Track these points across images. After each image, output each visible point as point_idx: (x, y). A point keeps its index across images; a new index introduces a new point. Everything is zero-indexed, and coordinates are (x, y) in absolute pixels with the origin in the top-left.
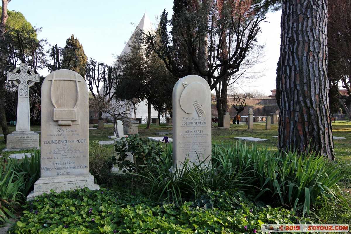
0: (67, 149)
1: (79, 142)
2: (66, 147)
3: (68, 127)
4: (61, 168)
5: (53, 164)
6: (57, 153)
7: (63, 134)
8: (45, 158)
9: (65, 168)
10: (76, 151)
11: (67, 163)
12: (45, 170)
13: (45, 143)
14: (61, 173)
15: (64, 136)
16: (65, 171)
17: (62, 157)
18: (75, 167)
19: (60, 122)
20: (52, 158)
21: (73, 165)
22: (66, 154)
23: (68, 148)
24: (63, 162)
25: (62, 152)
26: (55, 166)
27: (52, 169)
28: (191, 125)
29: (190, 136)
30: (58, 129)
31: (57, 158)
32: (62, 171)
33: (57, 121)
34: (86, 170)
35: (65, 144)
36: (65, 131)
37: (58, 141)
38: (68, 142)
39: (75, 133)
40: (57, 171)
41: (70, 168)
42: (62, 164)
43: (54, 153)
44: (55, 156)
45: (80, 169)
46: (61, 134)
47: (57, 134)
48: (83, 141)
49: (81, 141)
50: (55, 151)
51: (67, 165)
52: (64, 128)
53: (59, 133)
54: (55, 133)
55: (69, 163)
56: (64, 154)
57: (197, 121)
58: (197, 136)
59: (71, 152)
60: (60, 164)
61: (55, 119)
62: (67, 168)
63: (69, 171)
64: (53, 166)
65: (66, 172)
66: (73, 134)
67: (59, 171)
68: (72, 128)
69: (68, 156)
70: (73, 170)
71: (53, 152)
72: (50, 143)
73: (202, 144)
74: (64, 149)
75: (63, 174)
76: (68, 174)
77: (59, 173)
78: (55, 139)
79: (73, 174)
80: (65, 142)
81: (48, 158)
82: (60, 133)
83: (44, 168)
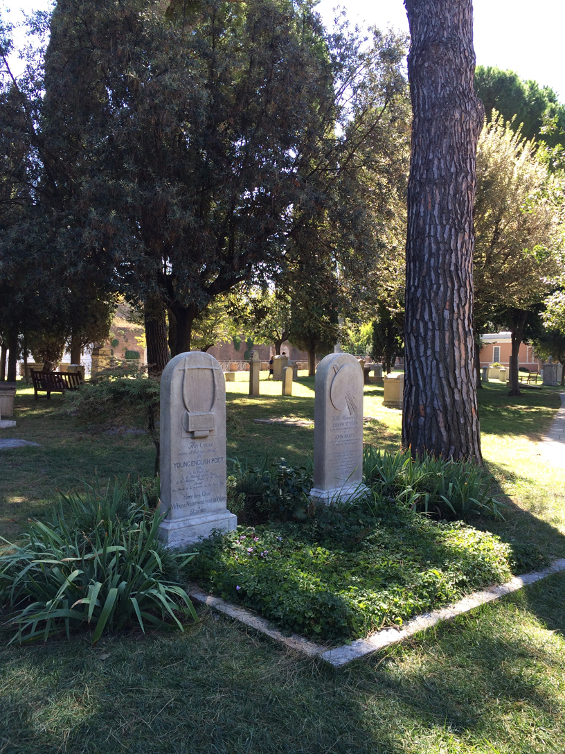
0: (201, 474)
1: (216, 461)
2: (201, 470)
3: (202, 440)
4: (195, 504)
5: (185, 498)
6: (189, 481)
8: (175, 489)
9: (199, 503)
10: (213, 476)
11: (201, 495)
12: (176, 508)
13: (177, 466)
14: (195, 511)
15: (197, 455)
16: (199, 508)
17: (195, 486)
18: (210, 501)
19: (197, 434)
20: (184, 489)
21: (209, 498)
22: (200, 481)
23: (202, 472)
24: (197, 493)
25: (196, 479)
26: (188, 500)
27: (184, 506)
28: (342, 427)
29: (340, 443)
30: (192, 444)
31: (190, 488)
32: (196, 508)
33: (192, 433)
34: (223, 505)
35: (199, 466)
36: (199, 446)
37: (191, 463)
38: (202, 462)
39: (211, 448)
40: (190, 508)
41: (205, 502)
42: (196, 496)
44: (187, 485)
45: (216, 503)
46: (195, 452)
47: (190, 451)
48: (220, 460)
49: (218, 460)
50: (187, 477)
51: (202, 498)
52: (197, 442)
53: (191, 449)
54: (188, 451)
55: (204, 494)
56: (198, 482)
57: (348, 421)
58: (348, 442)
59: (207, 477)
60: (193, 497)
61: (190, 430)
62: (202, 502)
63: (205, 506)
64: (185, 502)
66: (208, 451)
67: (193, 507)
68: (208, 441)
69: (203, 485)
70: (209, 504)
71: (185, 480)
72: (182, 466)
73: (353, 453)
74: (198, 474)
75: (198, 513)
76: (203, 511)
77: (192, 511)
78: (187, 459)
79: (209, 511)
80: (199, 462)
81: (179, 489)
82: (194, 449)
83: (175, 504)
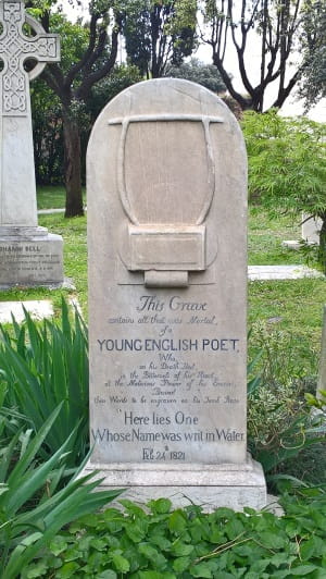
0: (172, 372)
1: (215, 346)
2: (170, 363)
3: (174, 293)
4: (155, 437)
5: (129, 420)
6: (140, 384)
7: (159, 318)
9: (166, 437)
10: (205, 380)
11: (172, 419)
12: (105, 439)
13: (104, 346)
14: (154, 454)
15: (162, 326)
16: (167, 448)
17: (156, 397)
18: (199, 437)
19: (151, 277)
20: (124, 401)
21: (193, 429)
22: (170, 389)
23: (176, 367)
24: (161, 414)
25: (158, 382)
26: (136, 427)
27: (125, 438)
30: (144, 300)
31: (142, 401)
32: (158, 447)
33: (141, 273)
34: (238, 450)
35: (166, 353)
36: (166, 306)
37: (143, 343)
38: (176, 345)
39: (201, 314)
40: (142, 445)
41: (183, 438)
42: (158, 421)
43: (132, 383)
44: (134, 392)
45: (216, 444)
46: (154, 319)
47: (140, 315)
48: (228, 345)
49: (221, 345)
50: (133, 375)
51: (174, 428)
52: (162, 298)
53: (145, 312)
54: (135, 315)
55: (180, 418)
56: (163, 389)
59: (189, 380)
60: (150, 422)
61: (133, 266)
62: (174, 438)
63: (182, 446)
64: (128, 429)
65: (171, 449)
66: (194, 320)
67: (149, 444)
68: (191, 297)
69: (178, 396)
70: (195, 445)
71: (129, 380)
72: (120, 347)
74: (164, 372)
75: (162, 458)
76: (177, 457)
77: (148, 453)
78: (133, 333)
79: (196, 460)
80: (166, 344)
81: (113, 399)
82: (152, 313)
83: (102, 432)
